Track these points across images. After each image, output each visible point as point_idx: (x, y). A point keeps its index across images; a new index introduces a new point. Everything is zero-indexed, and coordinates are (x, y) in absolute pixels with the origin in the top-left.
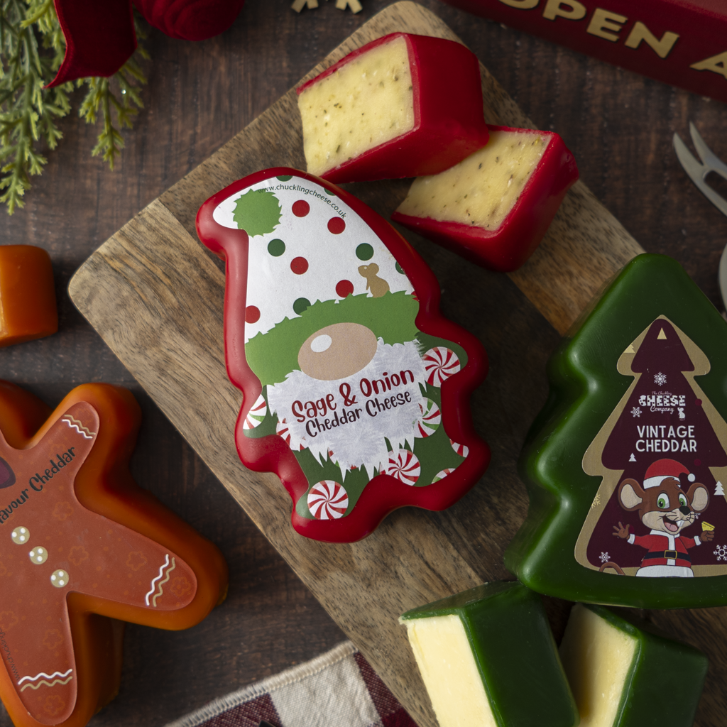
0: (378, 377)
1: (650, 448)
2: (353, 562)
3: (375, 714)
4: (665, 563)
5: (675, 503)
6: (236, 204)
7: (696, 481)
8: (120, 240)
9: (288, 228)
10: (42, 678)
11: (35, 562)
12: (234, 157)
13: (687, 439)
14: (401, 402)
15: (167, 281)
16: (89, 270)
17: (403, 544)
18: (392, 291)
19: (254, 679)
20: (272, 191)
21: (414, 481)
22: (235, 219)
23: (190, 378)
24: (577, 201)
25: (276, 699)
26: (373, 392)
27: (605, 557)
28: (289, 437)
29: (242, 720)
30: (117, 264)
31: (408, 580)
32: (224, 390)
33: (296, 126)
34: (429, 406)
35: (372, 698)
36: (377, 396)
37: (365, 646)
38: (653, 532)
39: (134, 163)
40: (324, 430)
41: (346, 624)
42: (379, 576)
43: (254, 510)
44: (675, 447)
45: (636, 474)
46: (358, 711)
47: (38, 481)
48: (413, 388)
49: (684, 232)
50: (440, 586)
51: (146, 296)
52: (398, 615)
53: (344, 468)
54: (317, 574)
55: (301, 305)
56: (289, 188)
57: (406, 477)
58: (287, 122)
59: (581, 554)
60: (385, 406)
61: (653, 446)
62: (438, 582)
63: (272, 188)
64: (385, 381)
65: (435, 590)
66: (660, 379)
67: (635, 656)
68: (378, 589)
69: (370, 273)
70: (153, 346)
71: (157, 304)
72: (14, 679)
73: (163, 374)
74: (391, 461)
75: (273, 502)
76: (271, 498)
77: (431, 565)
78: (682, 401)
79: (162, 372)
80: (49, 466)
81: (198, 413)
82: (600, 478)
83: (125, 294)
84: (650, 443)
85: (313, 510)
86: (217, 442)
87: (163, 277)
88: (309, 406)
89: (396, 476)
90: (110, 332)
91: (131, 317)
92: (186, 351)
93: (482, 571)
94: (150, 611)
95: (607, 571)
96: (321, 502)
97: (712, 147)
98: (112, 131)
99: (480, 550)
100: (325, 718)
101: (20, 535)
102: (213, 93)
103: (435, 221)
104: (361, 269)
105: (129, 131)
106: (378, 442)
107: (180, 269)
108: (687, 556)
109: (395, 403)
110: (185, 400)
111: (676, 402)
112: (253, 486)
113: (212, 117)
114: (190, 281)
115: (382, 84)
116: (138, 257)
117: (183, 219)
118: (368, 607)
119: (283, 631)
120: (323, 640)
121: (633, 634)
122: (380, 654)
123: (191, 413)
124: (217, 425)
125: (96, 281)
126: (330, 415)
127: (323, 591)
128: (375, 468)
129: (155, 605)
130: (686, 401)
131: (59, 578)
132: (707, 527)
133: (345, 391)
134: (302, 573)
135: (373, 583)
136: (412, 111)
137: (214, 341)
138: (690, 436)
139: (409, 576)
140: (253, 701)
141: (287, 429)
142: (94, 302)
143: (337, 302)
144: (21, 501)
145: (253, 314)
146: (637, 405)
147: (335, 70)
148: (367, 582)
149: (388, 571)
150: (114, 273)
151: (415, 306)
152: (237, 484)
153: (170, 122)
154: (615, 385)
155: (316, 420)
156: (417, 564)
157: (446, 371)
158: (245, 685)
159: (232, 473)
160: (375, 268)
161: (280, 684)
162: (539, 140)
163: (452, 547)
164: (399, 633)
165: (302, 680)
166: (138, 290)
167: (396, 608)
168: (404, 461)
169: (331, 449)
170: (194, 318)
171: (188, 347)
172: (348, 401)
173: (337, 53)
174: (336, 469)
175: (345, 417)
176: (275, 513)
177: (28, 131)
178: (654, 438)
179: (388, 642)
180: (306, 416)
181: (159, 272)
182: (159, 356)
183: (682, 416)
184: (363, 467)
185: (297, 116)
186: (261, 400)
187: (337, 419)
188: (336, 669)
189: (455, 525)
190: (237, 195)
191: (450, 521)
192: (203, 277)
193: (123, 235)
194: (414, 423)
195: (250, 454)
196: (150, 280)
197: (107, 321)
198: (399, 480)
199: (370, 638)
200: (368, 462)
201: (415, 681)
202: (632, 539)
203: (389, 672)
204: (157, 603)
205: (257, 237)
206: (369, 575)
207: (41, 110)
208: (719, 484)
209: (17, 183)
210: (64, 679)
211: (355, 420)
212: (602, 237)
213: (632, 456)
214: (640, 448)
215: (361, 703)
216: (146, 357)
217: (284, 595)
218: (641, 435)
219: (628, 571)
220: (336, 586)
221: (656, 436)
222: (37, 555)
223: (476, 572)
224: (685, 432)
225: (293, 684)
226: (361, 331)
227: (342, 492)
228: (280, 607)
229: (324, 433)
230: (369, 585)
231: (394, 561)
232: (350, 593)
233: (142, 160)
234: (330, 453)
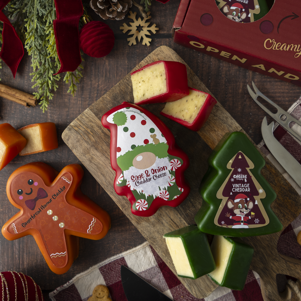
0: (156, 168)
1: (236, 191)
2: (149, 220)
3: (156, 263)
4: (240, 224)
5: (243, 207)
6: (113, 116)
7: (249, 200)
8: (77, 121)
9: (129, 123)
10: (57, 254)
11: (54, 220)
12: (111, 95)
13: (247, 188)
14: (163, 176)
15: (92, 134)
16: (68, 131)
17: (164, 214)
18: (161, 142)
19: (119, 252)
21: (167, 199)
22: (113, 121)
23: (99, 164)
24: (217, 108)
25: (126, 258)
26: (155, 173)
27: (223, 222)
28: (130, 186)
29: (116, 265)
30: (76, 129)
31: (166, 224)
32: (109, 167)
33: (131, 85)
34: (172, 177)
35: (155, 258)
36: (156, 174)
37: (153, 244)
38: (237, 215)
39: (80, 94)
41: (147, 238)
42: (157, 223)
43: (119, 203)
44: (244, 190)
45: (232, 198)
46: (151, 262)
47: (55, 196)
48: (167, 171)
49: (251, 114)
51: (85, 138)
52: (163, 235)
53: (147, 196)
54: (138, 223)
55: (133, 147)
56: (129, 111)
57: (165, 198)
58: (128, 84)
59: (216, 222)
60: (159, 177)
61: (237, 190)
62: (175, 225)
63: (124, 111)
64: (158, 170)
65: (174, 227)
66: (239, 170)
67: (232, 249)
68: (157, 227)
69: (154, 137)
70: (88, 153)
71: (89, 140)
72: (49, 255)
73: (91, 162)
74: (160, 193)
75: (125, 201)
76: (124, 200)
77: (173, 220)
78: (246, 176)
79: (91, 161)
80: (58, 191)
81: (102, 174)
82: (222, 199)
84: (236, 189)
85: (137, 208)
86: (108, 183)
87: (90, 132)
88: (136, 177)
89: (162, 198)
90: (75, 149)
91: (81, 145)
92: (98, 155)
93: (188, 222)
94: (89, 234)
95: (224, 226)
96: (140, 206)
97: (259, 89)
98: (73, 85)
99: (187, 215)
100: (141, 264)
101: (50, 212)
102: (104, 71)
103: (173, 117)
104: (151, 136)
105: (78, 83)
106: (157, 188)
107: (95, 130)
108: (247, 222)
109: (161, 176)
110: (98, 170)
111: (244, 177)
113: (104, 79)
114: (99, 134)
115: (157, 76)
116: (83, 126)
117: (96, 114)
118: (154, 233)
119: (128, 238)
120: (140, 240)
121: (232, 243)
122: (157, 247)
123: (99, 174)
124: (108, 178)
125: (70, 134)
126: (142, 180)
127: (140, 228)
128: (156, 196)
129: (90, 233)
130: (247, 177)
131: (61, 225)
132: (253, 213)
133: (147, 172)
134: (134, 222)
135: (155, 225)
136: (166, 86)
137: (106, 152)
138: (248, 187)
140: (119, 259)
141: (129, 184)
142: (70, 140)
143: (144, 146)
144: (50, 202)
145: (119, 150)
146: (233, 178)
147: (142, 70)
148: (153, 225)
149: (160, 222)
150: (75, 131)
151: (167, 147)
152: (114, 196)
153: (91, 81)
154: (226, 172)
155: (138, 181)
156: (169, 220)
157: (177, 166)
158: (116, 254)
159: (112, 192)
160: (155, 135)
161: (127, 254)
162: (204, 96)
163: (179, 214)
164: (163, 240)
165: (134, 253)
166: (83, 136)
167: (162, 233)
168: (164, 193)
169: (143, 190)
170: (100, 145)
171: (98, 154)
172: (148, 176)
173: (143, 63)
174: (144, 196)
175: (147, 180)
176: (126, 204)
177: (48, 85)
178: (238, 188)
179: (160, 243)
180: (135, 180)
181: (89, 131)
182: (90, 157)
183: (246, 181)
184: (152, 195)
185: (131, 82)
186: (122, 175)
187: (144, 181)
188: (144, 249)
189: (180, 208)
190: (114, 113)
191: (178, 207)
192: (102, 132)
193: (78, 119)
194: (167, 182)
195: (119, 191)
196: (87, 133)
197: (74, 146)
198: (163, 199)
199: (154, 242)
200: (154, 194)
202: (231, 217)
203: (160, 252)
204: (91, 232)
205: (120, 126)
206: (154, 223)
207: (52, 79)
208: (256, 201)
209: (45, 103)
210: (64, 255)
211: (150, 181)
212: (225, 119)
213: (231, 193)
214: (234, 191)
215: (152, 260)
216: (86, 157)
217: (128, 227)
218: (234, 187)
219: (230, 227)
220: (144, 226)
221: (238, 187)
222: (55, 218)
223: (186, 222)
224: (247, 186)
225: (131, 254)
226: (151, 154)
227: (146, 202)
228: (127, 230)
229: (140, 185)
230: (154, 226)
231: (162, 219)
232: (148, 228)
233: (82, 93)
234: (142, 191)
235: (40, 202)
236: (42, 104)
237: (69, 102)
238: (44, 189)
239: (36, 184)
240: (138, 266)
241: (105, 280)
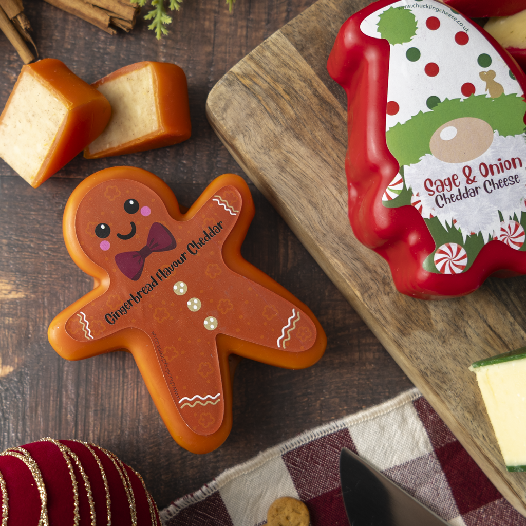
0: (494, 162)
2: (431, 323)
3: (430, 447)
6: (379, 18)
8: (249, 62)
9: (422, 38)
10: (197, 399)
11: (192, 310)
14: (512, 183)
15: (287, 97)
16: (225, 86)
17: (471, 311)
18: (506, 93)
19: (333, 418)
20: (409, 8)
21: (519, 246)
22: (379, 30)
23: (305, 175)
25: (353, 433)
26: (490, 174)
28: (421, 207)
29: (326, 447)
30: (247, 82)
31: (475, 339)
35: (428, 433)
36: (493, 177)
40: (450, 202)
41: (426, 371)
42: (451, 335)
43: (354, 280)
46: (417, 443)
47: (194, 246)
48: (521, 171)
50: (499, 344)
51: (270, 108)
52: (469, 365)
53: (465, 234)
54: (403, 332)
55: (433, 102)
56: (423, 6)
57: (514, 243)
60: (499, 185)
62: (498, 341)
63: (409, 6)
64: (499, 165)
65: (496, 347)
68: (451, 345)
69: (489, 77)
70: (275, 148)
71: (279, 114)
72: (175, 399)
73: (282, 171)
74: (503, 230)
75: (369, 275)
76: (367, 272)
77: (493, 328)
79: (282, 169)
80: (203, 235)
81: (310, 202)
83: (253, 105)
85: (439, 266)
86: (326, 227)
87: (283, 93)
88: (438, 183)
89: (505, 242)
90: (241, 136)
91: (258, 125)
92: (302, 153)
94: (280, 352)
96: (445, 260)
100: (392, 448)
101: (180, 288)
104: (481, 74)
106: (493, 214)
107: (297, 87)
109: (507, 183)
110: (301, 192)
112: (354, 262)
114: (305, 98)
116: (264, 76)
118: (443, 358)
119: (356, 382)
120: (387, 390)
122: (452, 395)
123: (305, 203)
124: (326, 213)
125: (230, 94)
126: (455, 191)
127: (408, 345)
128: (490, 235)
129: (284, 347)
131: (210, 323)
133: (467, 172)
135: (447, 341)
137: (323, 146)
139: (476, 335)
140: (335, 433)
141: (420, 201)
142: (229, 111)
143: (462, 100)
144: (181, 261)
145: (394, 108)
148: (442, 339)
149: (459, 331)
150: (244, 89)
151: (523, 106)
152: (341, 260)
155: (444, 194)
156: (482, 327)
158: (328, 421)
159: (337, 251)
160: (492, 74)
161: (357, 420)
163: (509, 315)
164: (467, 379)
165: (374, 418)
166: (263, 103)
167: (465, 360)
168: (513, 230)
169: (455, 218)
170: (308, 127)
171: (303, 150)
172: (469, 180)
174: (459, 234)
175: (467, 193)
176: (371, 284)
179: (458, 386)
180: (435, 191)
181: (280, 89)
184: (480, 233)
186: (398, 177)
188: (400, 411)
190: (380, 11)
191: (508, 295)
192: (315, 95)
193: (252, 58)
194: (521, 200)
197: (239, 127)
198: (508, 245)
199: (444, 382)
200: (485, 230)
201: (479, 416)
203: (459, 408)
204: (286, 346)
205: (397, 45)
206: (444, 334)
209: (161, 16)
210: (214, 401)
211: (475, 195)
216: (270, 157)
217: (357, 355)
220: (418, 341)
222: (193, 304)
225: (367, 421)
226: (480, 124)
227: (463, 252)
228: (354, 364)
229: (449, 206)
230: (444, 342)
231: (464, 324)
232: (429, 347)
233: (250, 7)
234: (454, 221)
235: (156, 261)
236: (153, 19)
237: (215, 29)
238: (165, 226)
239: (145, 211)
240: (385, 453)
241: (298, 486)
